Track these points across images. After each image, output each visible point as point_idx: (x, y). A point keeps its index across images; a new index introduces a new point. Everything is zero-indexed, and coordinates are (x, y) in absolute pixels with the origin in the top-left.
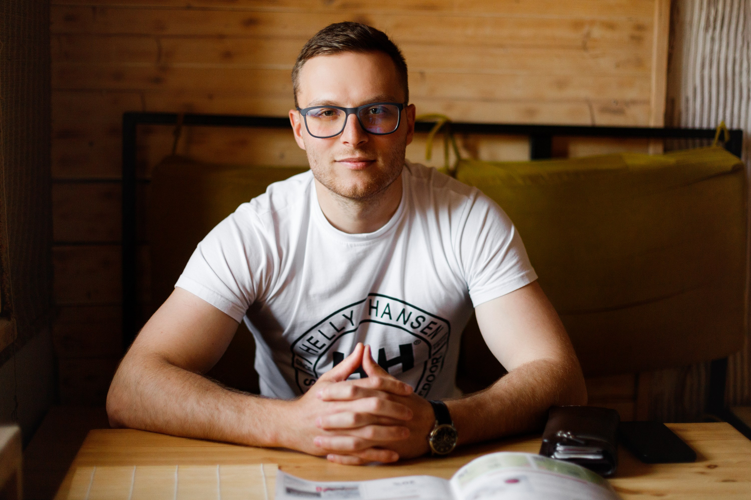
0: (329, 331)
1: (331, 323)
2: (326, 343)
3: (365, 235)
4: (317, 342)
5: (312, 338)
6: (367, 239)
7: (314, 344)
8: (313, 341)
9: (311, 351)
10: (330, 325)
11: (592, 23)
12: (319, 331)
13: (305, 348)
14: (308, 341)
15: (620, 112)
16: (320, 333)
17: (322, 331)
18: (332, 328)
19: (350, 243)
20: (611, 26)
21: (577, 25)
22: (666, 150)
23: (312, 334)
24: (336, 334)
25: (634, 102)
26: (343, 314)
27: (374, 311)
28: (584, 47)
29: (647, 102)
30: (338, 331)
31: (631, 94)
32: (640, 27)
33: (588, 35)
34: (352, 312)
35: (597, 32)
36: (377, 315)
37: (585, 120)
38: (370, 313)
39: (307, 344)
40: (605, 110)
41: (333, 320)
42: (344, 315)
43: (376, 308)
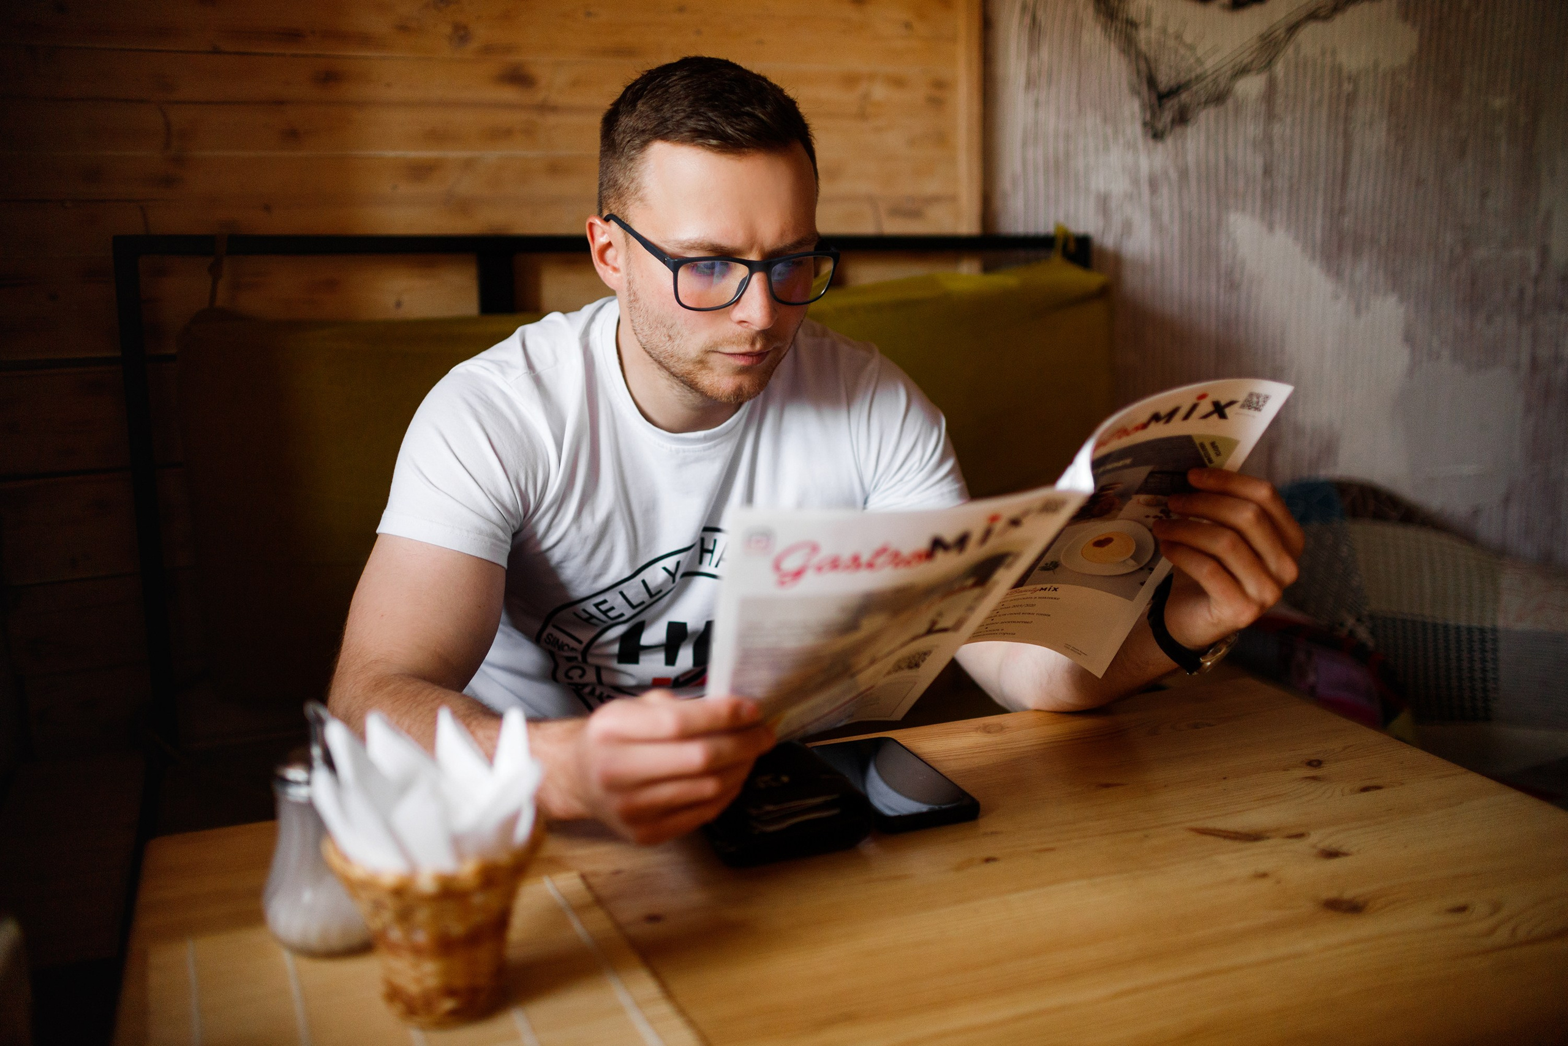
0: (638, 594)
1: (644, 582)
2: (625, 613)
3: (701, 434)
4: (612, 608)
5: (605, 602)
6: (705, 439)
7: (605, 613)
8: (603, 607)
9: (594, 621)
10: (641, 584)
11: (872, 77)
12: (621, 593)
13: (586, 616)
14: (597, 605)
15: (915, 214)
16: (620, 597)
17: (625, 593)
18: (643, 590)
19: (675, 446)
20: (898, 82)
21: (850, 80)
22: (987, 269)
23: (606, 596)
24: (645, 600)
25: (935, 199)
26: (663, 566)
27: (707, 556)
28: (862, 115)
29: (953, 199)
30: (651, 595)
31: (931, 187)
32: (940, 84)
33: (866, 97)
34: (678, 563)
35: (880, 92)
36: (710, 564)
37: (866, 227)
38: (701, 562)
39: (593, 610)
40: (897, 212)
41: (646, 575)
42: (665, 569)
43: (712, 552)
